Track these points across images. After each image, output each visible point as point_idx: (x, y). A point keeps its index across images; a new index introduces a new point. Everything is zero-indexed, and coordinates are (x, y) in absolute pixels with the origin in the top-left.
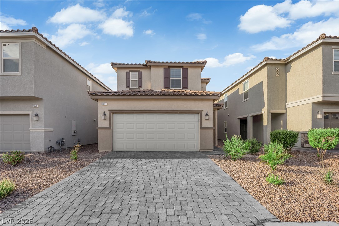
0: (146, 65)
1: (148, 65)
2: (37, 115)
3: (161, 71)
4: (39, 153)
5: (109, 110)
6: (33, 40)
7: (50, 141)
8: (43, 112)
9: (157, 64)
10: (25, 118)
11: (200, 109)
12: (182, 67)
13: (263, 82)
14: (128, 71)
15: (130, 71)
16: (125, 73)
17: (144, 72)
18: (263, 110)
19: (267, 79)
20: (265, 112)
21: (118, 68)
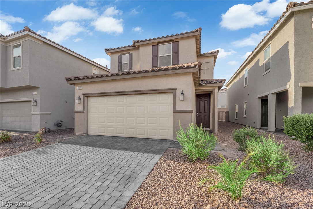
0: (134, 46)
1: (136, 46)
2: (35, 102)
3: (149, 49)
4: (36, 133)
5: (83, 94)
6: (28, 38)
7: (46, 123)
8: (39, 99)
9: (145, 43)
10: (27, 104)
11: (174, 87)
12: (172, 41)
13: (288, 42)
14: (119, 54)
15: (122, 54)
16: (118, 57)
17: (134, 53)
18: (288, 84)
19: (294, 35)
20: (291, 87)
21: (112, 53)
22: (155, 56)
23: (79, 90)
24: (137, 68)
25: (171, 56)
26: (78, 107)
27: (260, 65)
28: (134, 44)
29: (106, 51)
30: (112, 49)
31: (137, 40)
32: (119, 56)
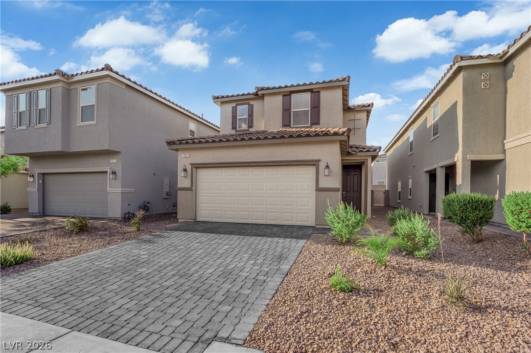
0: (256, 94)
1: (260, 95)
2: (114, 173)
3: (279, 99)
4: (115, 220)
5: (191, 164)
6: (107, 80)
7: (129, 204)
8: (120, 169)
9: (272, 92)
11: (316, 158)
12: (311, 91)
13: (456, 102)
14: (234, 105)
15: (237, 105)
16: (231, 109)
17: (256, 104)
18: (456, 155)
19: (462, 95)
20: (458, 158)
21: (222, 103)
22: (287, 110)
23: (185, 159)
24: (260, 125)
25: (309, 112)
26: (183, 182)
27: (428, 127)
28: (257, 92)
29: (214, 99)
30: (223, 97)
31: (260, 86)
32: (233, 107)
